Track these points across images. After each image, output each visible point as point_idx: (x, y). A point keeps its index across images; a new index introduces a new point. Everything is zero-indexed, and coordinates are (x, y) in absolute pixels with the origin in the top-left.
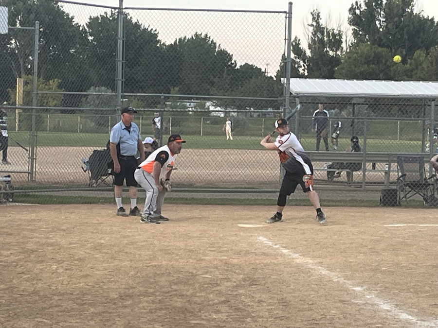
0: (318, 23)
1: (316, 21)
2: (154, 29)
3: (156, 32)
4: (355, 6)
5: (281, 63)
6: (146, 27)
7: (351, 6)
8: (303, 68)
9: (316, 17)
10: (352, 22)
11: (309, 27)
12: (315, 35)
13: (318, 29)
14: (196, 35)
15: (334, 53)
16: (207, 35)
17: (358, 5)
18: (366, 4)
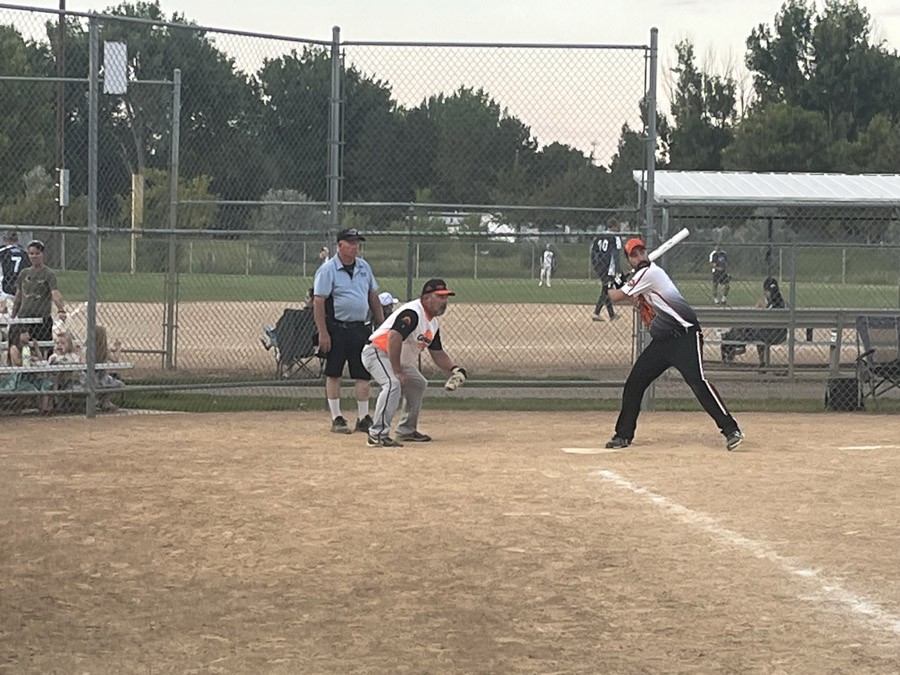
0: (689, 66)
1: (686, 63)
2: (384, 81)
3: (388, 87)
4: (758, 32)
5: (620, 142)
6: (369, 76)
7: (751, 34)
8: (662, 150)
9: (686, 55)
10: (753, 64)
11: (673, 73)
12: (683, 87)
13: (690, 77)
14: (462, 89)
15: (721, 121)
16: (481, 91)
17: (765, 31)
18: (779, 30)
